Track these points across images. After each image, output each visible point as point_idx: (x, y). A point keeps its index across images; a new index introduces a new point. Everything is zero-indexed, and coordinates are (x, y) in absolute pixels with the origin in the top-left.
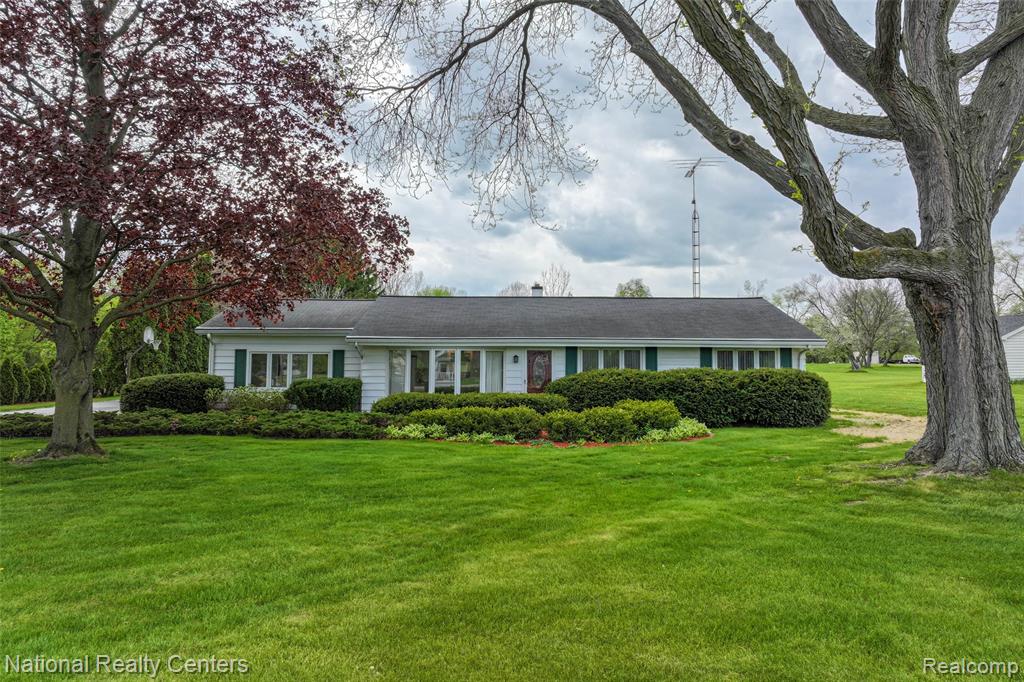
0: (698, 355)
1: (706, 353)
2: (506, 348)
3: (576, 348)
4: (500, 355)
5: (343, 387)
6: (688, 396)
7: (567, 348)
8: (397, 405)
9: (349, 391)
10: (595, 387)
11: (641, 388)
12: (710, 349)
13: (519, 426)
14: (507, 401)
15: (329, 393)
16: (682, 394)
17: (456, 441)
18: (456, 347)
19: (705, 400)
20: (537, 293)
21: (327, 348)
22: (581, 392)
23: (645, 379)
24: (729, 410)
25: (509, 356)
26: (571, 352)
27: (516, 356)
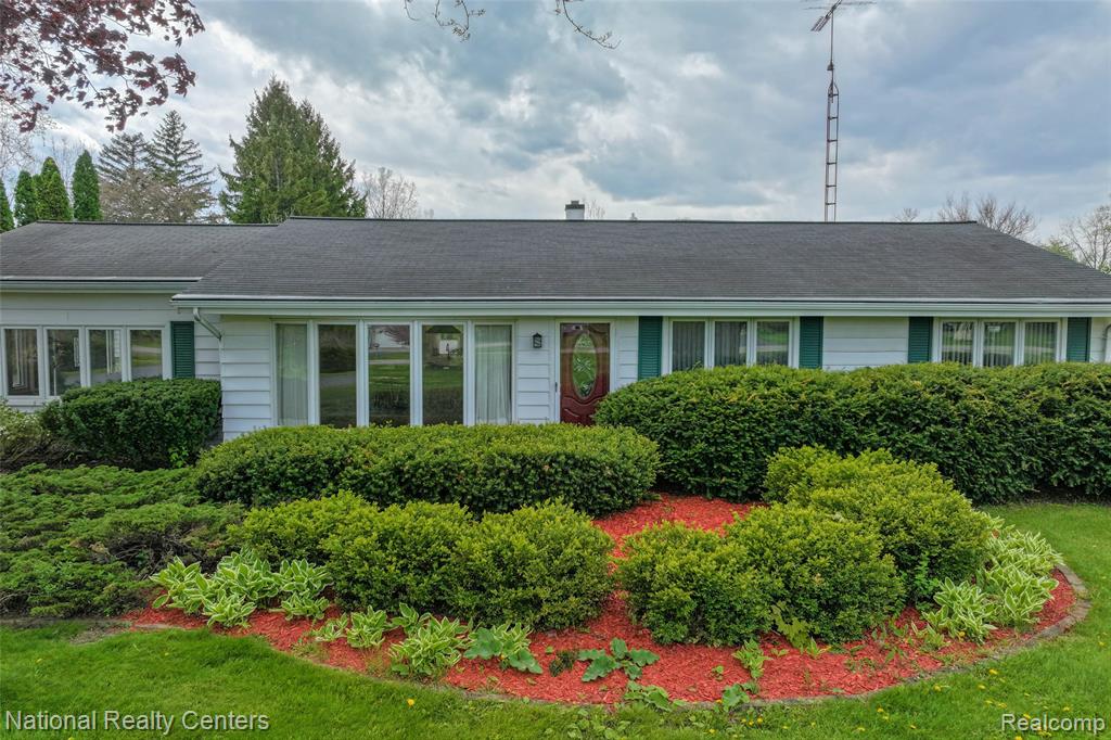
0: (904, 331)
1: (920, 327)
2: (516, 319)
3: (660, 319)
4: (505, 333)
5: (166, 404)
6: (934, 438)
7: (642, 319)
8: (241, 470)
9: (179, 413)
10: (718, 414)
11: (825, 415)
12: (929, 321)
13: (544, 593)
14: (515, 459)
15: (132, 417)
16: (918, 430)
17: (340, 642)
18: (413, 318)
19: (973, 444)
20: (575, 215)
21: (157, 318)
22: (686, 425)
23: (831, 395)
24: (1025, 466)
25: (523, 333)
26: (650, 327)
27: (537, 336)
